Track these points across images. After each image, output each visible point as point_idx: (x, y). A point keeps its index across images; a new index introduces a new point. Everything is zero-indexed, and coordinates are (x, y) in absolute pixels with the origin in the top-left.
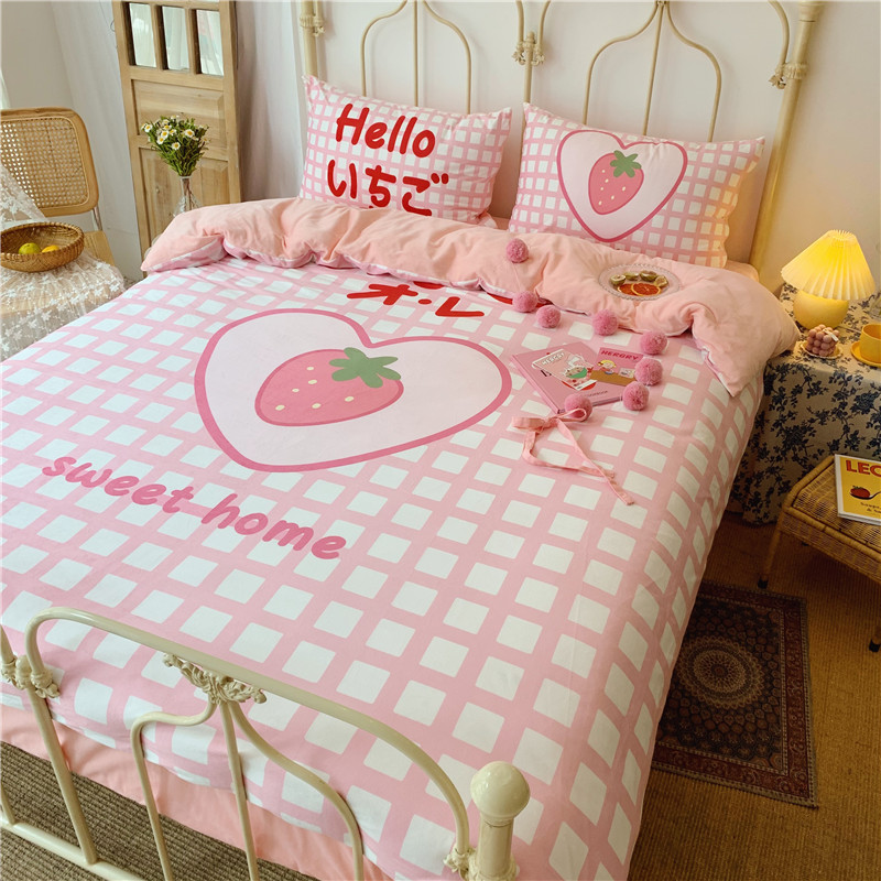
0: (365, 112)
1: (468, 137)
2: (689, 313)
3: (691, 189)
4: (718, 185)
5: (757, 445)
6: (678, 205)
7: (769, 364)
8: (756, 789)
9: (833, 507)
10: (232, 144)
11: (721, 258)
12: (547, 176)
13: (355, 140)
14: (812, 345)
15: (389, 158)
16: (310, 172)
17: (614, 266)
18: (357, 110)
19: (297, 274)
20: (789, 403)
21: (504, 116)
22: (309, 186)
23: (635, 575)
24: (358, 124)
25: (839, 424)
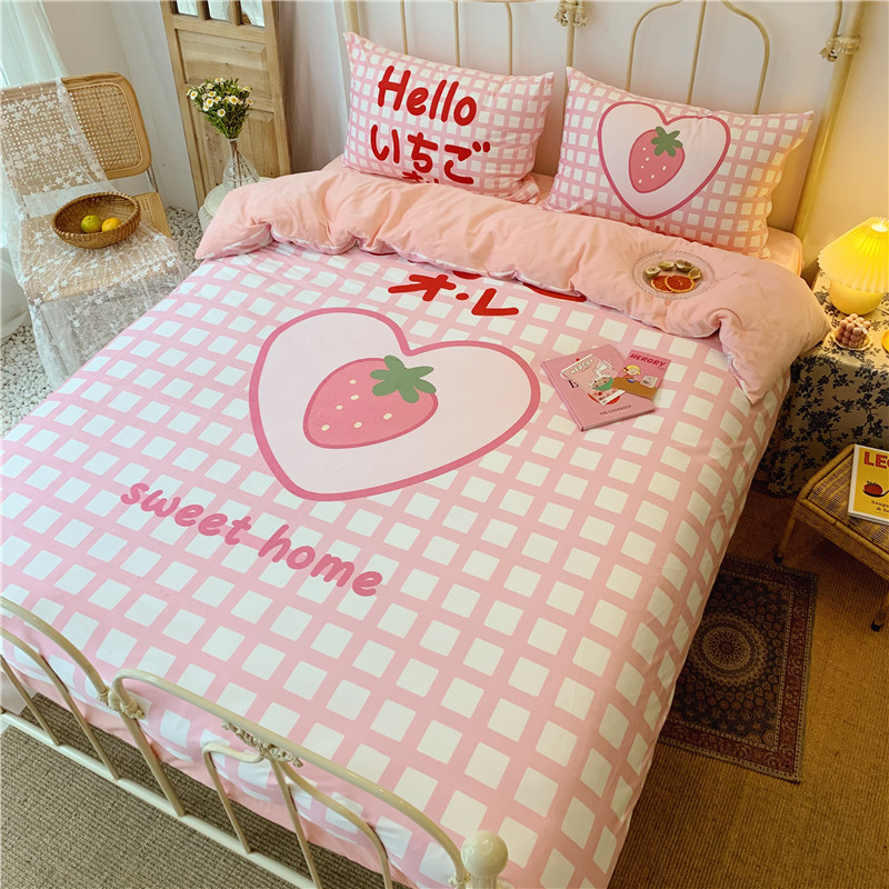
0: (407, 74)
1: (510, 104)
2: (717, 318)
3: (733, 170)
4: (761, 165)
5: (783, 425)
6: (718, 187)
7: (799, 357)
8: (747, 764)
9: (844, 504)
10: (277, 96)
11: (762, 238)
12: (588, 150)
13: (397, 107)
14: (842, 335)
15: (431, 125)
16: (354, 134)
17: (650, 254)
18: (398, 72)
19: (340, 262)
20: (816, 390)
21: (546, 81)
22: (353, 147)
23: (638, 613)
24: (400, 88)
25: (863, 414)
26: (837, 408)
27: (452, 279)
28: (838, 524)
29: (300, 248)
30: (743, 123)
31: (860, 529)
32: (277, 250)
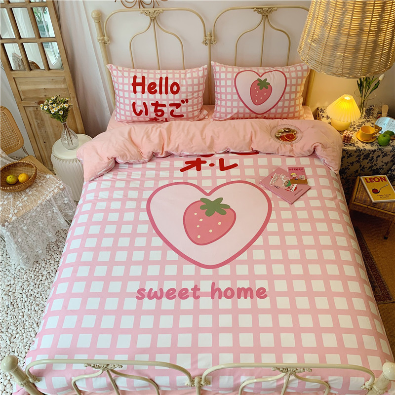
0: (143, 78)
2: (315, 147)
3: (291, 89)
4: (299, 85)
9: (369, 199)
12: (232, 94)
13: (143, 92)
14: (345, 139)
15: (161, 97)
16: (122, 107)
18: (139, 78)
24: (142, 84)
25: (358, 165)
26: (349, 166)
27: (203, 159)
28: (369, 207)
29: (132, 164)
30: (288, 70)
31: (377, 206)
32: (120, 167)
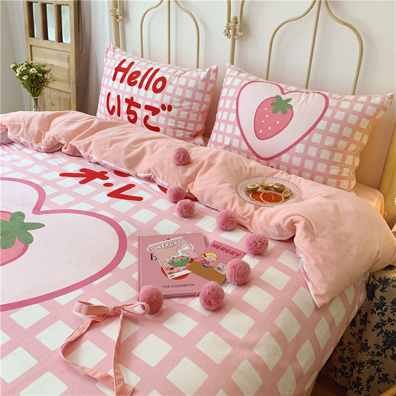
0: (132, 63)
1: (187, 83)
2: (292, 223)
3: (328, 126)
4: (350, 126)
6: (316, 137)
7: (372, 275)
10: (73, 84)
12: (229, 111)
13: (122, 81)
15: (139, 92)
17: (256, 177)
18: (127, 62)
21: (212, 70)
24: (126, 71)
27: (110, 174)
